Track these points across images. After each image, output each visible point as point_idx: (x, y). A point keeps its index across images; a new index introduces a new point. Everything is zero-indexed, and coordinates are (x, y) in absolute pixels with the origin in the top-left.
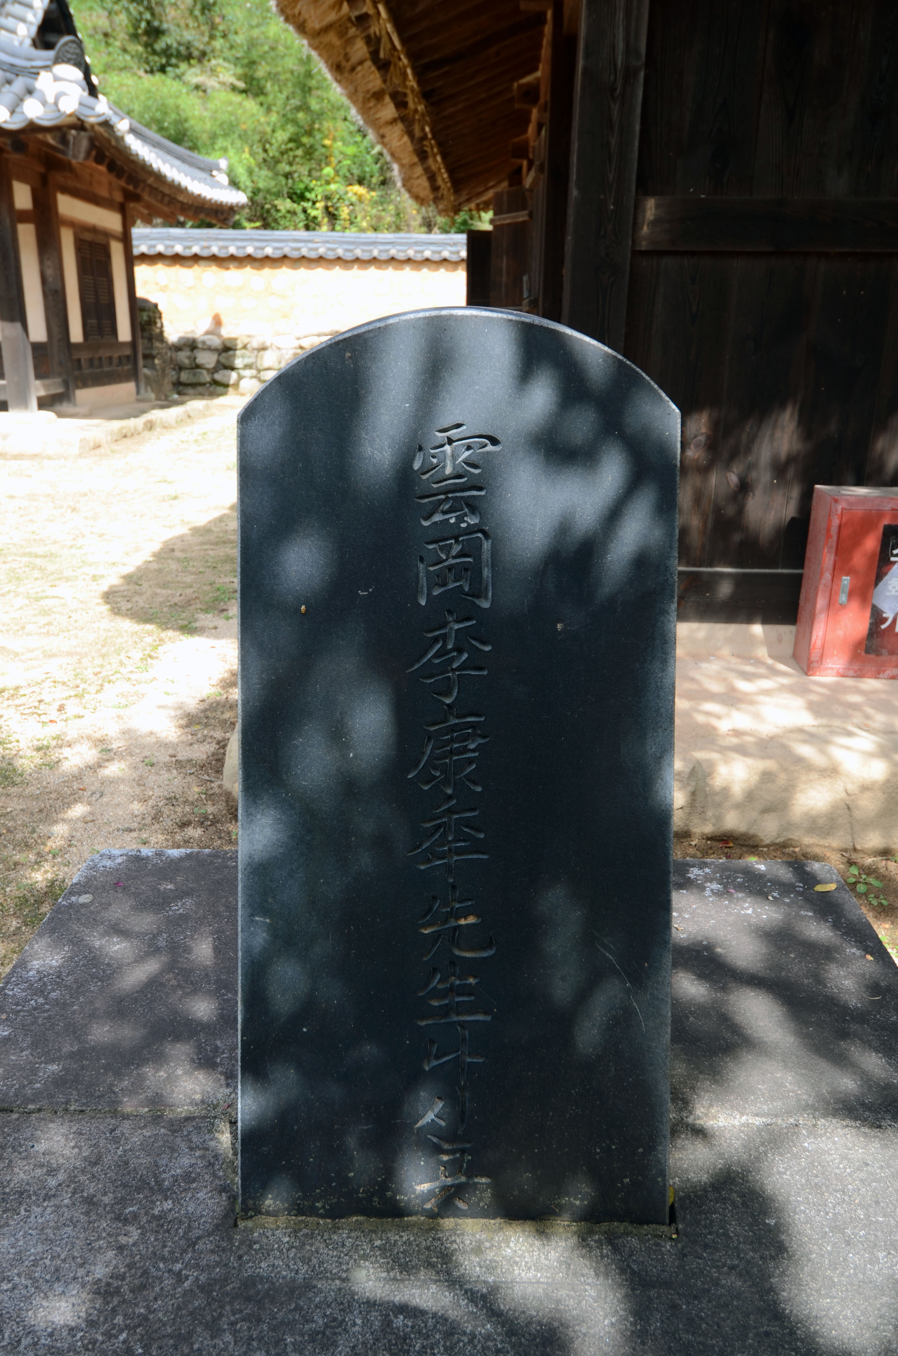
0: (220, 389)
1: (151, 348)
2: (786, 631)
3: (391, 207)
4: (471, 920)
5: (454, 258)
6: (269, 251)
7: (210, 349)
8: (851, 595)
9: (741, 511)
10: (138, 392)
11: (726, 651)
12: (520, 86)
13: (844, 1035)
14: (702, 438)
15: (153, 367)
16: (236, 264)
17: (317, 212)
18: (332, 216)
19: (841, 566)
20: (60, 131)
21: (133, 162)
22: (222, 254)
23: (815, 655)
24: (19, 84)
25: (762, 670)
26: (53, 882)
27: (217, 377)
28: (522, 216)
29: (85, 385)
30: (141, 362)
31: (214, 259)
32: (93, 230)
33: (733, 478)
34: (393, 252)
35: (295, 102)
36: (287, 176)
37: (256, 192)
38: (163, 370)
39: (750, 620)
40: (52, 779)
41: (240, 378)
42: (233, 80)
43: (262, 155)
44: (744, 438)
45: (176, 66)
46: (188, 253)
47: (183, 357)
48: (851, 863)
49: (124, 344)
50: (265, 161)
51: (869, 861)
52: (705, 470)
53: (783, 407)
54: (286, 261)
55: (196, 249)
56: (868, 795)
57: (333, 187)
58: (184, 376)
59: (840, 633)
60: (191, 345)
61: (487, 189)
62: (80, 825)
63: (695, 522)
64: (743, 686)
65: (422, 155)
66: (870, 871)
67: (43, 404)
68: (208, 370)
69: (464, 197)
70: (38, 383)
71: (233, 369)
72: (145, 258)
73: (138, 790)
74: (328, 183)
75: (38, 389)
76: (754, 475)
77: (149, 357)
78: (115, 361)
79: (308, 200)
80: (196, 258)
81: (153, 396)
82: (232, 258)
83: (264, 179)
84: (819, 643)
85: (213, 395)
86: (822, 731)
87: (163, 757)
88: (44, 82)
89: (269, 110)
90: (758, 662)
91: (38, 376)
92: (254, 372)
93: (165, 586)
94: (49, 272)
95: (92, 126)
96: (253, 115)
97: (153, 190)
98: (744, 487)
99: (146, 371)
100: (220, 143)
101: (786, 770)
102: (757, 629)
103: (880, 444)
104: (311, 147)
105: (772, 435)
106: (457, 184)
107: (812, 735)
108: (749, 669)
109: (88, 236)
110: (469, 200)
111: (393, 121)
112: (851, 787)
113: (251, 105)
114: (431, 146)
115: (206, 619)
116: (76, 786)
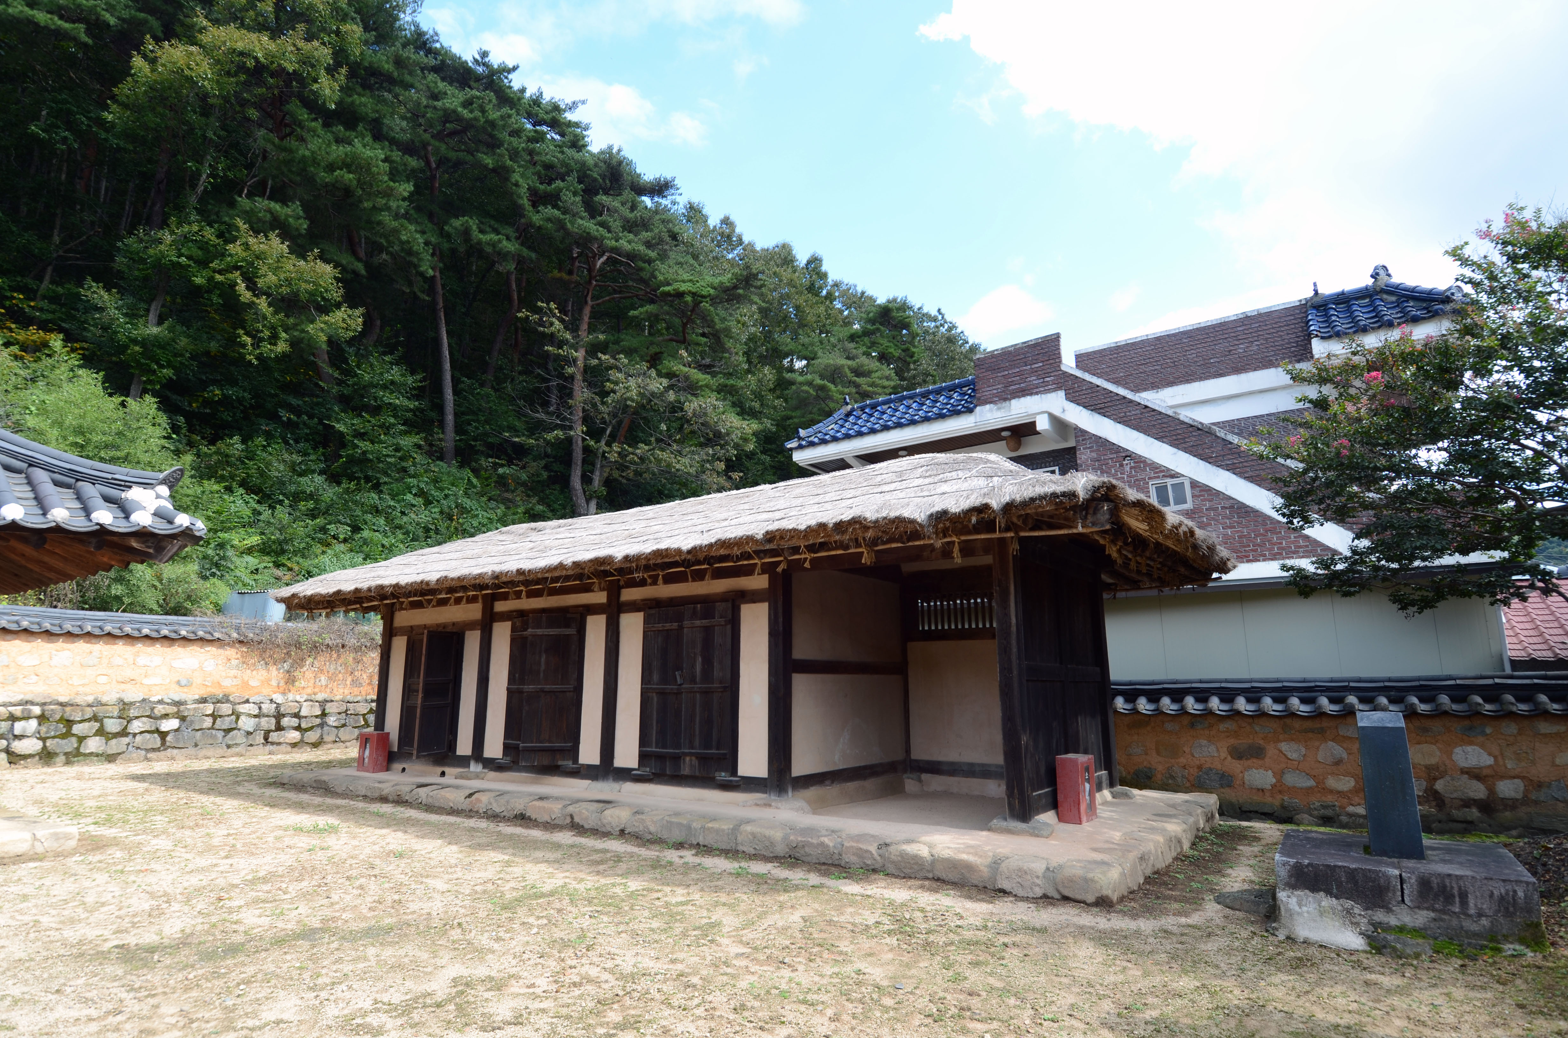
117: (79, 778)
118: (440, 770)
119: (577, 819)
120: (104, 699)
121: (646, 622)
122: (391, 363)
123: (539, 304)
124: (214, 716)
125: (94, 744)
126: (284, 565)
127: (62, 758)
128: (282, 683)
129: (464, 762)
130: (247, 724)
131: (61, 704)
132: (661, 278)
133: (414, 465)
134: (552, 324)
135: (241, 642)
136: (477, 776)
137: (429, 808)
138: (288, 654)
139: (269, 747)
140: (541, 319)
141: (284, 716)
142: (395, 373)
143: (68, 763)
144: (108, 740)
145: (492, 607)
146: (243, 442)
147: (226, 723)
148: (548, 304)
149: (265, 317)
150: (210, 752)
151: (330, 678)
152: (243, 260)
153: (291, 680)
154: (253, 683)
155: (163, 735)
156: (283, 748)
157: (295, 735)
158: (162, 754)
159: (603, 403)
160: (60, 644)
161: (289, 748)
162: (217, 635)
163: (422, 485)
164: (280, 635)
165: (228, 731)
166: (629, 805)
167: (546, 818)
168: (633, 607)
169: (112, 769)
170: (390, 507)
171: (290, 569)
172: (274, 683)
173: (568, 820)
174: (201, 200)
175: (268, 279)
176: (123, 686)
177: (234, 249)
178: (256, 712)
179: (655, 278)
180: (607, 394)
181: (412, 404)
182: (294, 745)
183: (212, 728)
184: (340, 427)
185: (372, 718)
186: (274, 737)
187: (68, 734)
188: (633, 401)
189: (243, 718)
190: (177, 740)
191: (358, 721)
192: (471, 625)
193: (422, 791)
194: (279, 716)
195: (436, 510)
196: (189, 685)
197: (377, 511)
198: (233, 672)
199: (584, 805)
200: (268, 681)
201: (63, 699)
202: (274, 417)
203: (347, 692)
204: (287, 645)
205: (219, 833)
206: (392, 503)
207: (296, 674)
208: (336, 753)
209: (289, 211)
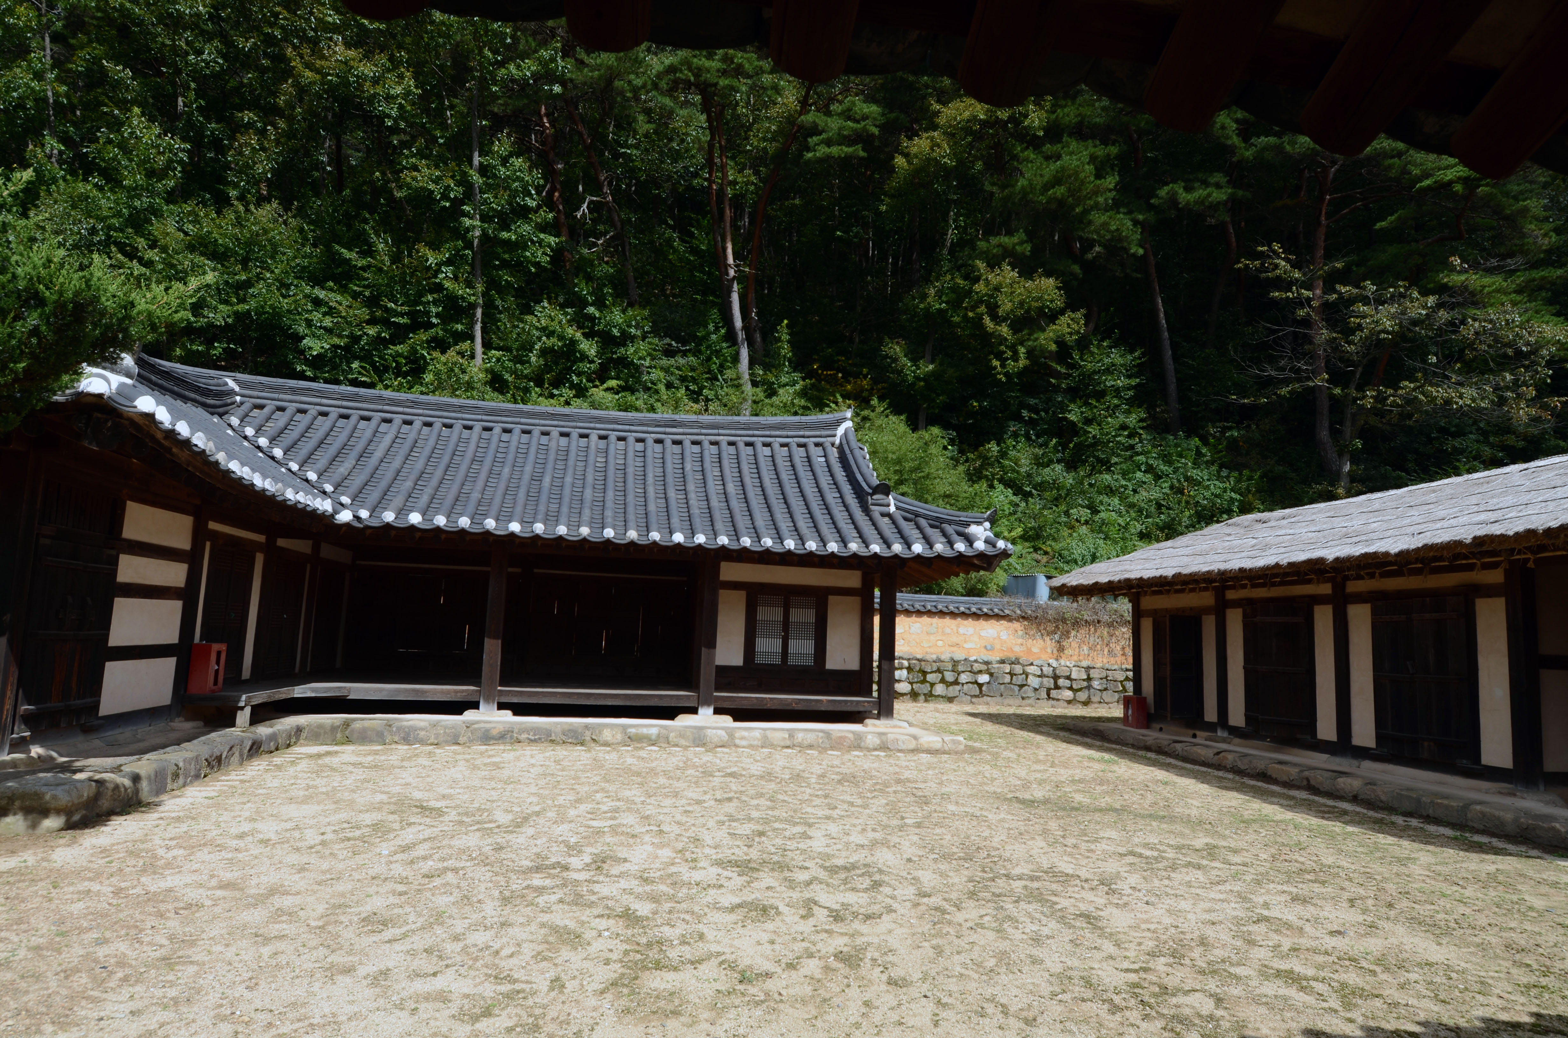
117: (937, 710)
118: (1191, 732)
119: (1313, 782)
120: (943, 657)
121: (1374, 613)
122: (1110, 348)
123: (1260, 248)
124: (1012, 674)
125: (939, 689)
126: (1040, 549)
127: (922, 698)
128: (1055, 651)
129: (1211, 727)
130: (1034, 682)
131: (918, 660)
132: (1416, 171)
133: (1141, 441)
134: (1276, 266)
135: (1023, 618)
136: (1224, 740)
137: (1185, 759)
138: (1057, 627)
139: (1051, 702)
140: (1262, 264)
141: (1059, 677)
142: (1116, 357)
143: (926, 701)
144: (947, 686)
145: (1224, 595)
146: (998, 445)
147: (1019, 680)
148: (1270, 246)
149: (1006, 339)
150: (1010, 701)
151: (1090, 648)
152: (986, 294)
153: (1061, 649)
154: (1035, 650)
155: (980, 686)
156: (1061, 703)
157: (1069, 694)
158: (981, 700)
159: (1349, 343)
160: (914, 618)
161: (1066, 704)
162: (1007, 612)
163: (1151, 462)
164: (1050, 612)
165: (1021, 686)
166: (1363, 777)
167: (1285, 778)
168: (1359, 598)
169: (954, 707)
170: (1122, 486)
171: (1046, 553)
172: (1049, 651)
173: (1305, 783)
174: (951, 252)
175: (1006, 306)
176: (953, 649)
177: (980, 287)
178: (1039, 673)
179: (1410, 173)
180: (1352, 332)
181: (1134, 382)
182: (1069, 702)
183: (1011, 683)
184: (1072, 417)
185: (1130, 685)
186: (1054, 693)
187: (924, 681)
188: (1388, 333)
189: (1030, 677)
190: (989, 690)
191: (1116, 686)
192: (1206, 610)
193: (1178, 746)
194: (1056, 677)
195: (1166, 485)
196: (992, 649)
197: (1111, 490)
198: (1020, 641)
199: (1319, 772)
200: (1045, 648)
201: (919, 656)
202: (1018, 418)
203: (1105, 661)
204: (1056, 620)
205: (1041, 754)
206: (1124, 483)
207: (1064, 644)
208: (1102, 711)
209: (1015, 240)
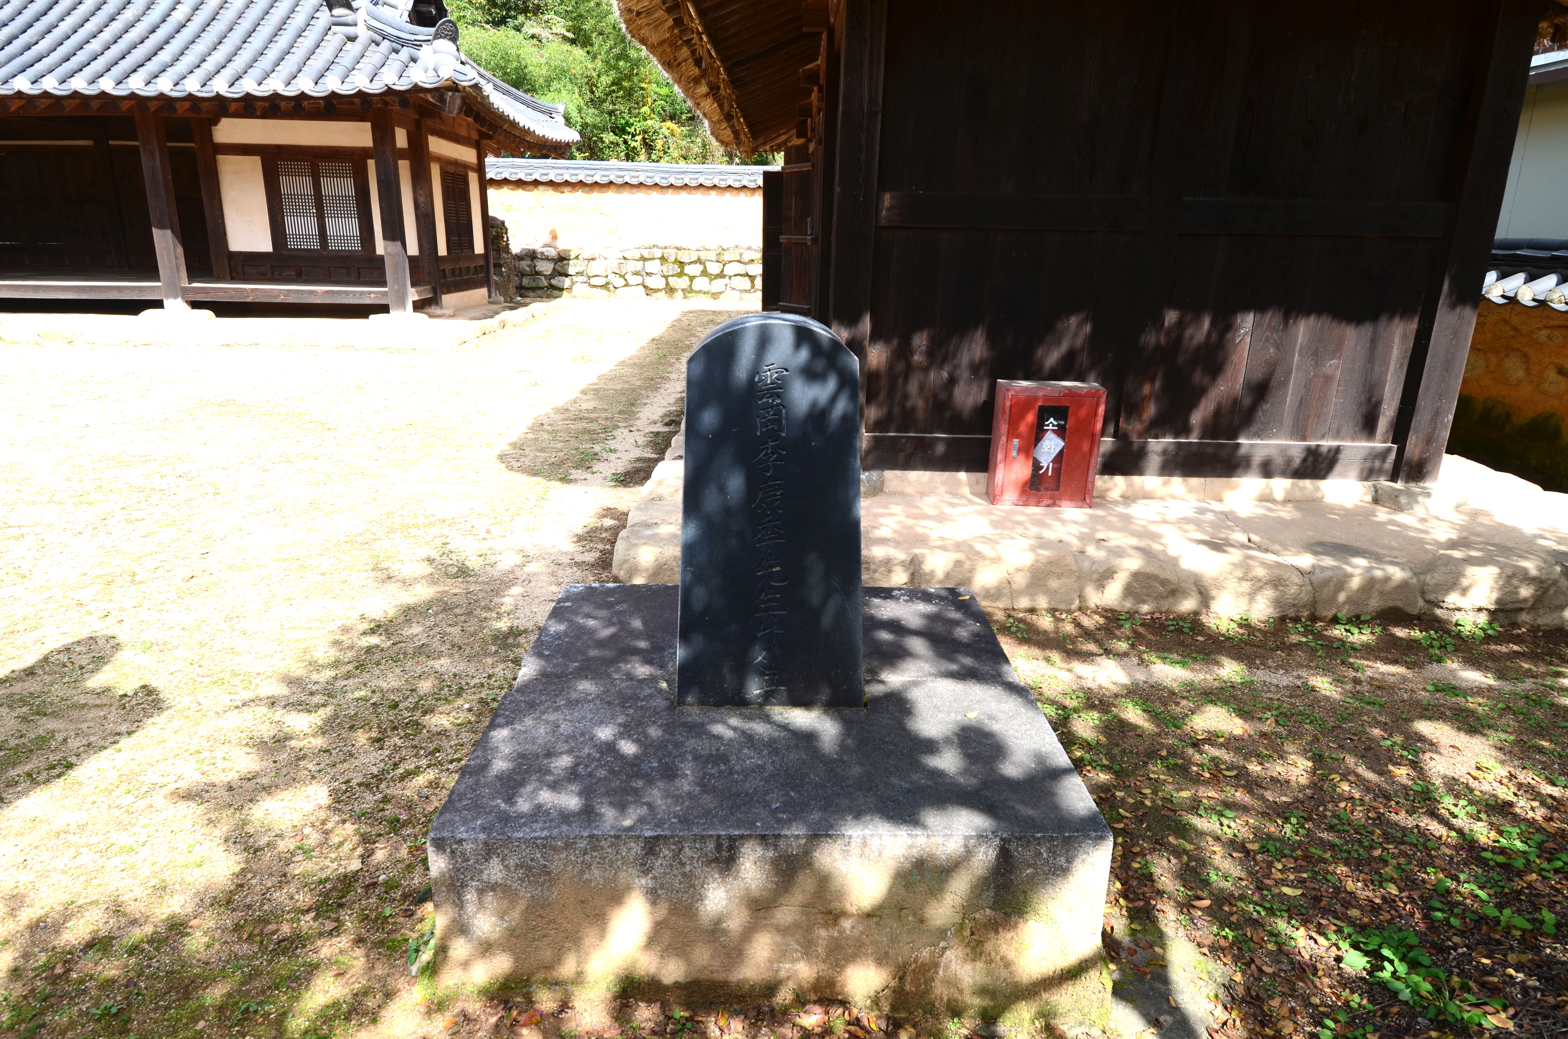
0: (556, 293)
1: (499, 258)
2: (981, 476)
3: (699, 140)
4: (778, 569)
5: (752, 185)
6: (597, 178)
7: (547, 259)
8: (1019, 451)
9: (950, 396)
10: (490, 296)
11: (942, 490)
12: (804, 71)
13: (957, 651)
14: (924, 348)
15: (500, 274)
16: (569, 189)
17: (636, 143)
18: (649, 147)
19: (1012, 433)
20: (439, 92)
21: (493, 113)
22: (558, 180)
23: (998, 491)
24: (405, 53)
25: (964, 502)
26: (511, 628)
27: (553, 282)
28: (806, 167)
29: (449, 291)
30: (492, 271)
31: (551, 184)
32: (455, 163)
33: (945, 374)
34: (701, 180)
35: (616, 51)
36: (611, 113)
37: (585, 126)
38: (509, 276)
39: (958, 470)
40: (495, 572)
41: (573, 283)
42: (563, 31)
43: (589, 95)
44: (951, 348)
45: (515, 18)
46: (529, 179)
47: (525, 265)
48: (1009, 616)
49: (479, 255)
50: (592, 100)
51: (1021, 615)
52: (926, 370)
53: (976, 328)
54: (612, 187)
55: (536, 176)
56: (1020, 574)
57: (649, 122)
58: (526, 282)
59: (1013, 476)
60: (532, 255)
61: (779, 135)
62: (520, 598)
63: (920, 404)
64: (948, 510)
65: (728, 117)
66: (1021, 620)
67: (419, 306)
68: (545, 276)
69: (761, 140)
70: (413, 289)
71: (567, 275)
72: (494, 182)
73: (553, 579)
74: (645, 119)
75: (413, 295)
76: (958, 372)
77: (498, 266)
78: (472, 271)
79: (629, 133)
80: (536, 183)
81: (502, 299)
82: (567, 183)
83: (591, 116)
84: (1000, 484)
85: (550, 297)
86: (996, 537)
87: (566, 560)
88: (425, 53)
89: (594, 58)
90: (963, 497)
91: (413, 285)
92: (585, 279)
93: (542, 450)
94: (421, 199)
95: (464, 87)
96: (581, 62)
97: (508, 133)
98: (952, 381)
99: (495, 277)
100: (555, 85)
101: (970, 559)
102: (962, 475)
103: (1040, 353)
104: (631, 88)
105: (970, 346)
106: (755, 134)
107: (989, 539)
108: (956, 501)
109: (451, 169)
110: (764, 144)
111: (706, 96)
112: (1011, 570)
113: (578, 52)
114: (736, 111)
115: (577, 474)
116: (511, 576)
120: (705, 245)
127: (679, 294)
131: (674, 249)
143: (685, 297)
144: (711, 280)
176: (719, 234)
187: (681, 274)
201: (675, 244)
